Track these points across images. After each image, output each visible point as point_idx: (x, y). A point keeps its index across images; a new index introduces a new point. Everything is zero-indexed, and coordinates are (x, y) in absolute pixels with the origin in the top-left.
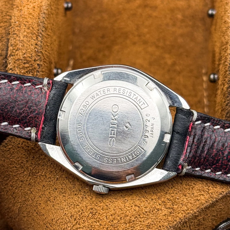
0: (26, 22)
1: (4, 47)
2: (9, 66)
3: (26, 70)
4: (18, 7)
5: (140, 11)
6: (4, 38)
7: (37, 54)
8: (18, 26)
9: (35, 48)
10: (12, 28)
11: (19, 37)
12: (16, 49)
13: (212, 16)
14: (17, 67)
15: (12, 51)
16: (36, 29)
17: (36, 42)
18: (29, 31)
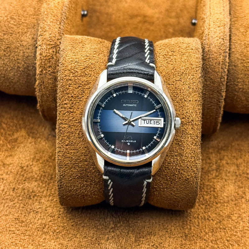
0: (53, 12)
1: (35, 33)
2: (38, 43)
3: (51, 47)
4: (47, 2)
5: (140, 25)
6: (36, 26)
7: (59, 35)
8: (46, 15)
10: (42, 16)
11: (47, 22)
12: (44, 31)
13: (194, 24)
14: (44, 44)
15: (41, 32)
16: (60, 17)
17: (59, 26)
18: (54, 18)
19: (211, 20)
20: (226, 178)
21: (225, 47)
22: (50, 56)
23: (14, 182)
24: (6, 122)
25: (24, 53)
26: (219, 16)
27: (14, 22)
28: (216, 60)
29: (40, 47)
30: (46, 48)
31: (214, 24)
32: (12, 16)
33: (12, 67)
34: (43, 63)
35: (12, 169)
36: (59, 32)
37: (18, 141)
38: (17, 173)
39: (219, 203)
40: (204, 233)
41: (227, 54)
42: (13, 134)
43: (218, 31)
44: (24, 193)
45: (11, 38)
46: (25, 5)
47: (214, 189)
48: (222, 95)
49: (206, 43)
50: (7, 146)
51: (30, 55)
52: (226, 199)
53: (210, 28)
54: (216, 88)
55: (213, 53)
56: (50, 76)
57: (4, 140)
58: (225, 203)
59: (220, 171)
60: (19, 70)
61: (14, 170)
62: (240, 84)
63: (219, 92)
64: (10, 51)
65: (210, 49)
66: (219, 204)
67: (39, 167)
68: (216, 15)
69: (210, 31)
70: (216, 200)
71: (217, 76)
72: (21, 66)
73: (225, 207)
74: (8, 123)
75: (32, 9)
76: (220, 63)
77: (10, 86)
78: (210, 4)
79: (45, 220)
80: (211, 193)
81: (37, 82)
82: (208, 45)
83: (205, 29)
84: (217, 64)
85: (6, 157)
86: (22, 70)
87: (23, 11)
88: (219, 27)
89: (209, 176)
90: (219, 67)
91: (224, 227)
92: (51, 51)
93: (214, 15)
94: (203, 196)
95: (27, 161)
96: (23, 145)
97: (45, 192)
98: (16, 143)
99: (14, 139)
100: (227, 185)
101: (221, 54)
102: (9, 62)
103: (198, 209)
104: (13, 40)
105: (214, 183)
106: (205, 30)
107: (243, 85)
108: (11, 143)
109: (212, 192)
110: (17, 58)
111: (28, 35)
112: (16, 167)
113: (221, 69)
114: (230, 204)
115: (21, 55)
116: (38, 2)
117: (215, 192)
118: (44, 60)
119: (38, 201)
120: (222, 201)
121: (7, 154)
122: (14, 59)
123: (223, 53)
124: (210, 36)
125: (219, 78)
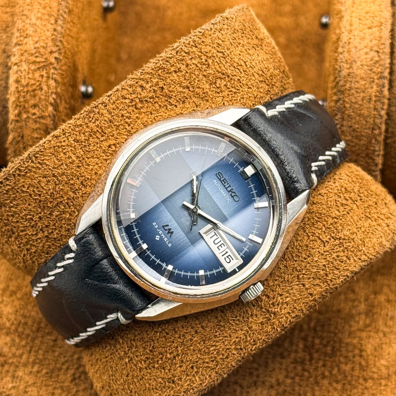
1: (9, 41)
2: (14, 59)
3: (38, 66)
6: (10, 29)
7: (55, 44)
8: (28, 5)
9: (52, 35)
10: (20, 7)
11: (30, 19)
12: (25, 36)
14: (25, 61)
15: (19, 39)
16: (55, 10)
17: (54, 26)
18: (44, 12)
20: (386, 330)
21: (381, 67)
22: (34, 84)
26: (370, 7)
28: (364, 92)
29: (16, 67)
30: (27, 70)
31: (360, 23)
34: (22, 99)
36: (53, 39)
39: (370, 379)
41: (386, 82)
43: (367, 36)
47: (361, 351)
48: (377, 162)
49: (344, 60)
52: (384, 371)
53: (351, 31)
54: (364, 149)
55: (357, 79)
56: (36, 124)
58: (381, 379)
59: (373, 315)
63: (370, 157)
65: (351, 71)
66: (370, 381)
67: (15, 306)
68: (364, 5)
69: (352, 37)
70: (365, 373)
71: (366, 125)
73: (382, 388)
76: (370, 99)
80: (355, 359)
81: (10, 137)
82: (347, 64)
83: (343, 33)
84: (365, 101)
88: (369, 28)
89: (351, 326)
90: (370, 107)
92: (37, 75)
93: (360, 5)
94: (338, 366)
97: (24, 357)
100: (386, 343)
101: (373, 81)
103: (329, 391)
105: (362, 340)
106: (342, 35)
109: (357, 359)
113: (373, 110)
117: (363, 358)
118: (24, 92)
119: (10, 374)
120: (375, 376)
123: (378, 79)
124: (351, 45)
125: (369, 128)
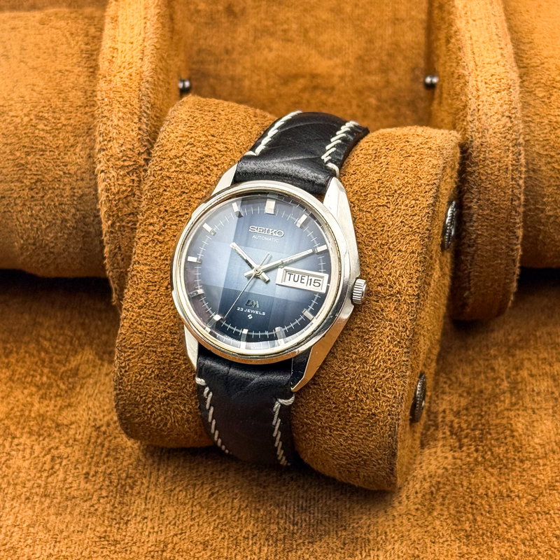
19: (479, 79)
20: (535, 406)
21: (515, 133)
23: (85, 461)
24: (48, 336)
25: (74, 188)
26: (495, 69)
27: (46, 126)
28: (499, 161)
31: (487, 88)
32: (39, 112)
33: (50, 222)
35: (76, 433)
37: (81, 374)
38: (89, 441)
39: (527, 460)
40: (505, 526)
41: (522, 149)
42: (67, 360)
43: (497, 101)
44: (111, 482)
45: (42, 161)
46: (64, 85)
47: (512, 431)
48: (518, 234)
49: (475, 129)
50: (58, 386)
51: (87, 192)
52: (540, 450)
53: (479, 96)
54: (504, 222)
55: (491, 148)
57: (50, 375)
58: (539, 458)
59: (518, 393)
60: (66, 226)
61: (80, 437)
62: (548, 208)
63: (511, 229)
64: (43, 189)
65: (484, 140)
68: (488, 67)
69: (479, 103)
70: (520, 454)
71: (504, 196)
72: (69, 217)
73: (541, 468)
74: (54, 338)
75: (79, 93)
76: (507, 169)
77: (48, 262)
78: (472, 44)
79: (163, 533)
80: (507, 441)
82: (479, 132)
83: (470, 99)
84: (501, 171)
85: (59, 410)
86: (73, 225)
87: (61, 100)
88: (498, 92)
89: (496, 406)
90: (507, 178)
91: (546, 510)
93: (484, 67)
94: (490, 450)
95: (106, 413)
96: (91, 381)
98: (77, 379)
99: (71, 371)
100: (537, 421)
101: (508, 149)
102: (42, 211)
103: (485, 477)
104: (47, 164)
105: (511, 419)
106: (469, 101)
107: (555, 209)
108: (65, 379)
109: (509, 439)
110: (58, 200)
111: (77, 150)
112: (85, 429)
113: (510, 180)
114: (550, 461)
115: (67, 194)
116: (89, 77)
117: (515, 438)
120: (532, 456)
121: (60, 402)
122: (53, 203)
123: (513, 146)
124: (481, 113)
125: (508, 200)
